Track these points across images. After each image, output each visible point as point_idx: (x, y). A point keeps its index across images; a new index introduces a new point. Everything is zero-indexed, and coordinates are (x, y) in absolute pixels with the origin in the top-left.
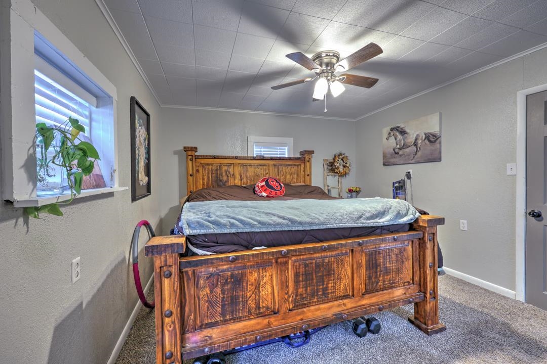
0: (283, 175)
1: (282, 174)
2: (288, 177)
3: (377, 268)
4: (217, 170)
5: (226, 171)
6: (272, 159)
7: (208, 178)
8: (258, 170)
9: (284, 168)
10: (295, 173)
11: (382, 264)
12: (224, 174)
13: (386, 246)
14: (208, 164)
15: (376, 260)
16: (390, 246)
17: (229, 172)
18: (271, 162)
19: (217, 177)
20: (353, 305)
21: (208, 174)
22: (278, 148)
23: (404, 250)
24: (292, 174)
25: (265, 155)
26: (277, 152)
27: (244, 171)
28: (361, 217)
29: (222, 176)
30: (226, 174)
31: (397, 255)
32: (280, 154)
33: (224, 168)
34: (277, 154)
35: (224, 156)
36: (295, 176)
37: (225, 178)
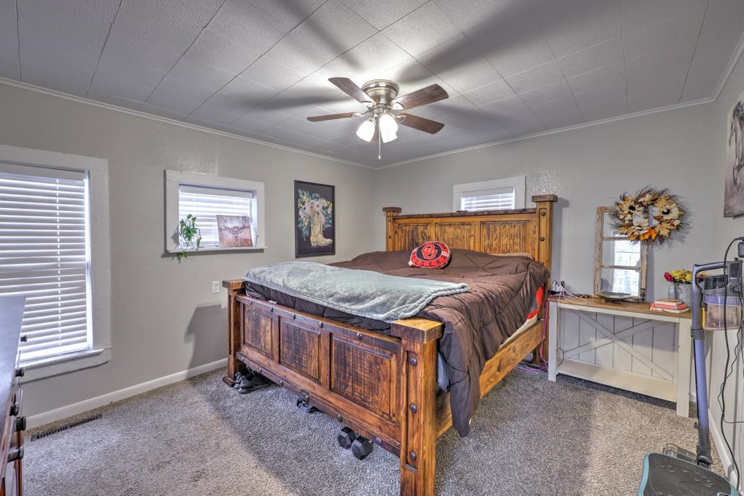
0: (496, 238)
1: (495, 236)
2: (505, 241)
3: (345, 368)
4: (413, 231)
5: (421, 232)
6: (476, 214)
7: (405, 240)
8: (459, 231)
9: (498, 227)
10: (519, 236)
11: (351, 365)
12: (420, 236)
13: (359, 345)
14: (406, 225)
15: (345, 357)
16: (363, 346)
17: (425, 234)
18: (479, 219)
19: (413, 239)
20: (321, 395)
21: (405, 236)
22: (500, 195)
23: (382, 363)
24: (511, 237)
25: (469, 210)
26: (498, 202)
27: (441, 233)
28: (332, 296)
29: (418, 238)
30: (422, 236)
31: (370, 364)
32: (502, 206)
33: (421, 229)
34: (498, 206)
35: (419, 215)
36: (517, 240)
37: (421, 241)
